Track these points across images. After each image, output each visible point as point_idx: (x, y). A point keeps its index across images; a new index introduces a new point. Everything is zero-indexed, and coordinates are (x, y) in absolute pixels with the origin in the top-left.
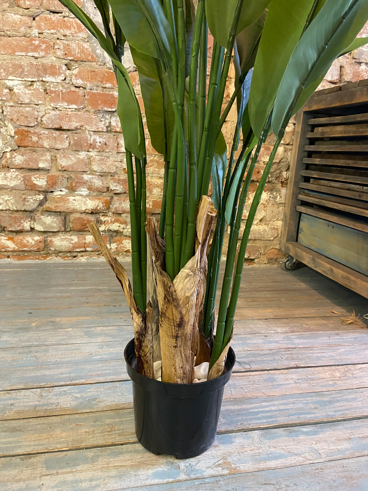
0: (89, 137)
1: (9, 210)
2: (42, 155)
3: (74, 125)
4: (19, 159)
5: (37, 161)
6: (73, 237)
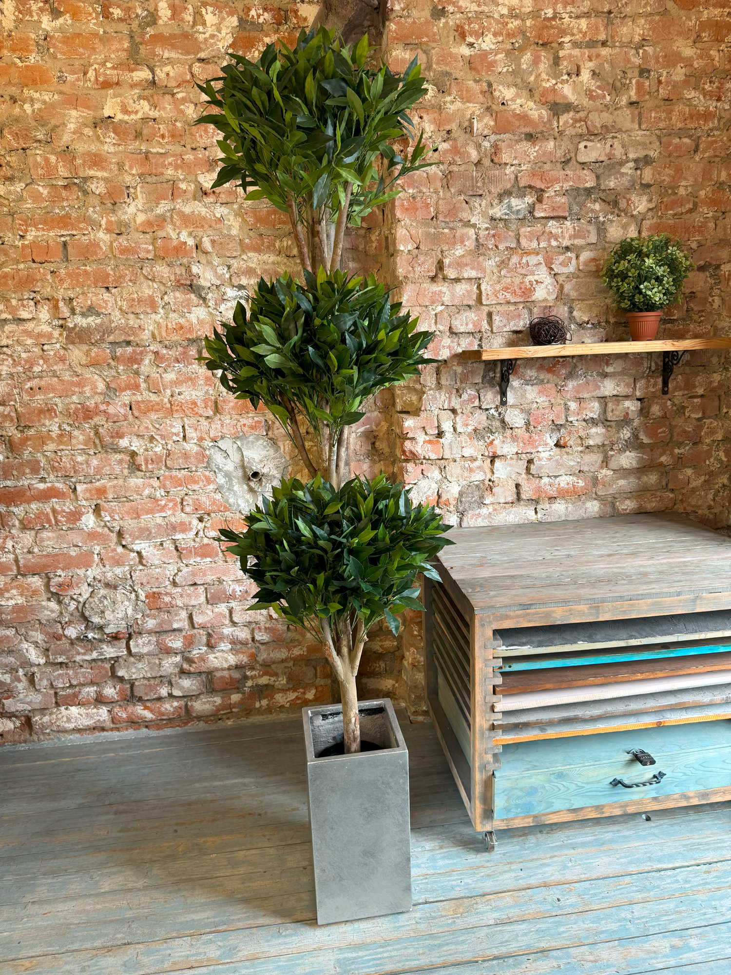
0: (227, 588)
1: (144, 678)
2: (176, 615)
3: (209, 578)
4: (151, 623)
5: (170, 622)
6: (215, 699)
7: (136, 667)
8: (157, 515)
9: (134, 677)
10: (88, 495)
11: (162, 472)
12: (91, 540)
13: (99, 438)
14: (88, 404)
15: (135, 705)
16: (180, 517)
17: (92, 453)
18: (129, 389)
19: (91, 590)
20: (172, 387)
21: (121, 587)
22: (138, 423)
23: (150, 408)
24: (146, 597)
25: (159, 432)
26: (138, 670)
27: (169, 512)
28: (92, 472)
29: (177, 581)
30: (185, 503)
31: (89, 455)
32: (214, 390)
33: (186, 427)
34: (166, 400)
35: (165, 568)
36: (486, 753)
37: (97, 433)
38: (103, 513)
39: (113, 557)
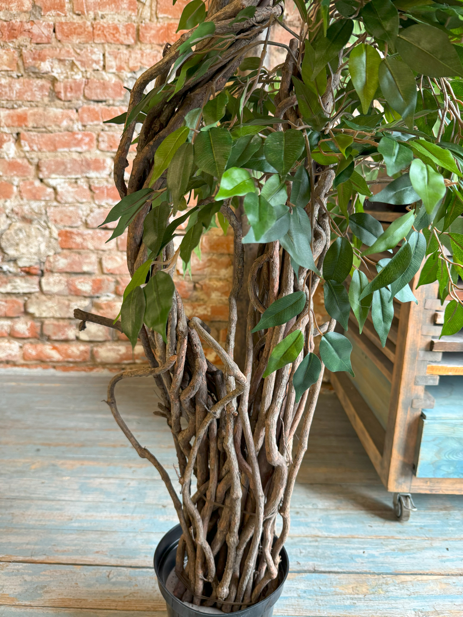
1: (53, 317)
2: (87, 257)
4: (62, 263)
5: (80, 264)
6: (120, 348)
7: (46, 306)
8: (73, 149)
9: (44, 315)
10: (9, 122)
11: (80, 102)
12: (11, 170)
13: (23, 60)
14: (14, 21)
15: (44, 344)
16: (95, 154)
17: (14, 75)
18: (54, 9)
19: (9, 222)
20: (95, 9)
21: (35, 222)
22: (60, 45)
23: (73, 31)
24: (59, 235)
25: (80, 58)
26: (49, 308)
27: (85, 148)
28: (14, 96)
29: (89, 222)
30: (100, 139)
31: (11, 76)
32: (136, 16)
33: (107, 55)
34: (89, 23)
35: (78, 207)
36: (416, 383)
37: (21, 55)
38: (23, 142)
39: (30, 191)
